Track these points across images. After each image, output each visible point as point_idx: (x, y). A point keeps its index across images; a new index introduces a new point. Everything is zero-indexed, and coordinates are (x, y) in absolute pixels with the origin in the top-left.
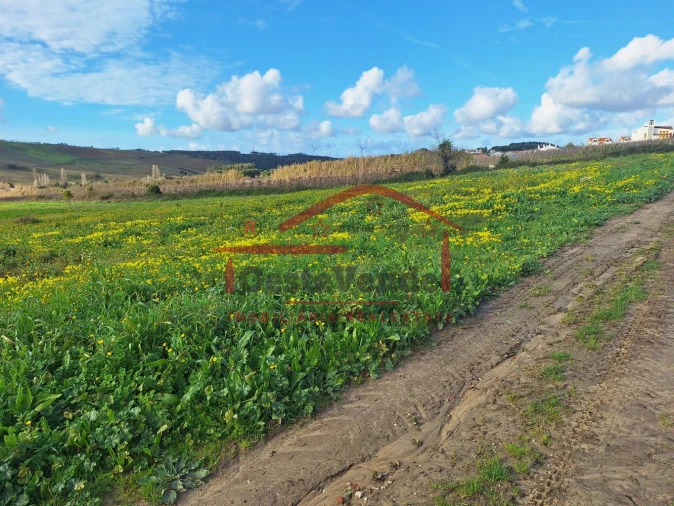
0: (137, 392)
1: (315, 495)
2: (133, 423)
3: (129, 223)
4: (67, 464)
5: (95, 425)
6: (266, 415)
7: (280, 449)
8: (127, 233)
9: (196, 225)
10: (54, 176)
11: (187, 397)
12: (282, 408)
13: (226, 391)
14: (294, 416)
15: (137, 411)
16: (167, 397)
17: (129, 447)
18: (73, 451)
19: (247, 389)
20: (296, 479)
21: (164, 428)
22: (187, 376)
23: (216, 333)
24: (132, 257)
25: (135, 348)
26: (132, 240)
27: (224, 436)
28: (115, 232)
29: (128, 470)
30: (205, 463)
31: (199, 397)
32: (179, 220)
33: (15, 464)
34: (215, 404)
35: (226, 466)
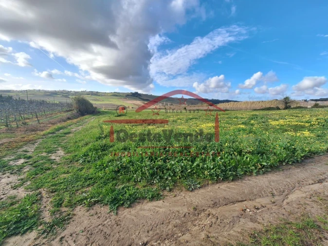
0: (183, 160)
1: (232, 204)
2: (182, 167)
3: (178, 116)
4: (167, 173)
5: (173, 165)
6: (217, 176)
7: (221, 187)
8: (178, 119)
9: (195, 118)
10: (163, 104)
11: (195, 164)
12: (222, 175)
13: (206, 166)
14: (225, 179)
15: (183, 164)
16: (190, 163)
17: (181, 173)
18: (168, 170)
19: (212, 167)
20: (226, 197)
21: (189, 171)
22: (195, 159)
23: (203, 149)
24: (179, 125)
25: (183, 149)
26: (179, 121)
27: (204, 178)
28: (175, 118)
29: (180, 178)
30: (199, 183)
31: (198, 165)
32: (191, 117)
33: (157, 169)
34: (203, 168)
35: (205, 186)
